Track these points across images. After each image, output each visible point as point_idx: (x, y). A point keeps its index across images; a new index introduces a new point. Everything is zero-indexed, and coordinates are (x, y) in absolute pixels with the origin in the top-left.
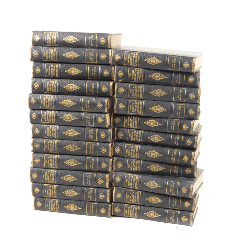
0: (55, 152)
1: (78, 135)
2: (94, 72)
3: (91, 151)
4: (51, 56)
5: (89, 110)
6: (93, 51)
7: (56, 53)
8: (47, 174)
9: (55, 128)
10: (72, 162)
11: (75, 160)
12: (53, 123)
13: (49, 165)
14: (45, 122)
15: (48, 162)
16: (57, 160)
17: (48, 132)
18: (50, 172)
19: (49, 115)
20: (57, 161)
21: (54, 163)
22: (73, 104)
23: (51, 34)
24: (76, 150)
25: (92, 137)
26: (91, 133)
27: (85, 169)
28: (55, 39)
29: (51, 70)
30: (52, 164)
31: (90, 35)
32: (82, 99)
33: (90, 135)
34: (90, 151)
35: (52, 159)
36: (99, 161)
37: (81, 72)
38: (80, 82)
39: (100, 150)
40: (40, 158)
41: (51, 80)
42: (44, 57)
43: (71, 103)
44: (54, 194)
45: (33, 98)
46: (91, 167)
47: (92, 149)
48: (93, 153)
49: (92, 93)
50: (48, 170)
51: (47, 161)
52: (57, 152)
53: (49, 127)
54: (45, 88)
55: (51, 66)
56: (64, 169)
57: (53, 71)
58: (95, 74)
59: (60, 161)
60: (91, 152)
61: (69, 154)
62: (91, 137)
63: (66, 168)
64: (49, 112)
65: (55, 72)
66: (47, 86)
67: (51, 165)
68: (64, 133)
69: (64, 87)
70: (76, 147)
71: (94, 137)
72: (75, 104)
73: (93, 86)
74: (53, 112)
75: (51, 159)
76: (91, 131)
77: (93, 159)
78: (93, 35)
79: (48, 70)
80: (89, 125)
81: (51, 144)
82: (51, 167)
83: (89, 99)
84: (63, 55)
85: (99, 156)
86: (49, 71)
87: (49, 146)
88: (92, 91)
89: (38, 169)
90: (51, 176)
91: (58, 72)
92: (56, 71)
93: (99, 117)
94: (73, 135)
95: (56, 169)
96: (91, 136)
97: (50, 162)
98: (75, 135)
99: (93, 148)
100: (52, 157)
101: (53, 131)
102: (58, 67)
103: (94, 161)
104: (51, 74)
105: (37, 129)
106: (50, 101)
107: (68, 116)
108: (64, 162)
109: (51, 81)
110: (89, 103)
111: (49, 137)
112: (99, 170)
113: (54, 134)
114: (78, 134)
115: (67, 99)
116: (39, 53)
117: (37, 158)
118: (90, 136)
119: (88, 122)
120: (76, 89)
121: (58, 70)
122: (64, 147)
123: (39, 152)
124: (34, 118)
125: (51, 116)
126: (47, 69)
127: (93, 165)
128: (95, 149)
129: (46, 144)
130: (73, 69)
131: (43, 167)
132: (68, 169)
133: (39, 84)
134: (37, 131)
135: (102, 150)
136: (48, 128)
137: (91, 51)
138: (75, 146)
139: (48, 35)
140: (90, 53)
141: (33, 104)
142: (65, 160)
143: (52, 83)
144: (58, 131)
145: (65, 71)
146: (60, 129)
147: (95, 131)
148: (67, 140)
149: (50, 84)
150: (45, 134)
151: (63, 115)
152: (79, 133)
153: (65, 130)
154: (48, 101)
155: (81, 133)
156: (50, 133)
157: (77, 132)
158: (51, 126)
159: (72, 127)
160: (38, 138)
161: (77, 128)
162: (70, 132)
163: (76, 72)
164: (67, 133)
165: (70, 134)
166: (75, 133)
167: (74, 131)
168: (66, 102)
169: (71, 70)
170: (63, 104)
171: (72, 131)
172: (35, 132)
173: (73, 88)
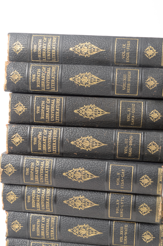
1: (98, 235)
2: (131, 112)
4: (45, 81)
5: (123, 189)
6: (130, 72)
7: (56, 75)
9: (53, 221)
12: (48, 211)
17: (38, 229)
19: (40, 197)
22: (90, 176)
23: (45, 39)
28: (54, 48)
29: (45, 108)
31: (123, 40)
32: (110, 166)
33: (121, 236)
37: (106, 113)
38: (105, 132)
41: (45, 129)
42: (32, 82)
43: (86, 176)
45: (10, 164)
49: (128, 154)
53: (40, 218)
54: (34, 144)
55: (46, 101)
57: (50, 111)
58: (133, 117)
64: (41, 191)
65: (55, 113)
66: (38, 140)
68: (69, 230)
69: (72, 143)
72: (95, 177)
73: (131, 142)
74: (48, 190)
76: (124, 229)
78: (129, 40)
79: (41, 109)
80: (122, 217)
83: (124, 167)
84: (71, 79)
86: (43, 111)
88: (128, 151)
91: (60, 112)
92: (55, 111)
93: (143, 203)
94: (87, 234)
98: (92, 235)
101: (48, 226)
102: (61, 104)
104: (47, 117)
105: (16, 221)
106: (44, 171)
107: (79, 199)
109: (45, 131)
110: (124, 176)
111: (41, 236)
114: (99, 233)
115: (78, 167)
116: (23, 74)
118: (121, 238)
119: (119, 212)
120: (96, 147)
121: (60, 110)
124: (12, 200)
125: (45, 198)
126: (38, 107)
130: (90, 108)
133: (21, 136)
134: (17, 227)
136: (38, 221)
137: (126, 73)
139: (40, 41)
140: (125, 76)
141: (9, 175)
143: (49, 135)
144: (57, 226)
145: (74, 110)
146: (61, 223)
147: (132, 229)
148: (76, 244)
149: (44, 135)
150: (32, 231)
151: (69, 198)
152: (99, 231)
153: (72, 225)
154: (39, 170)
155: (103, 233)
156: (42, 230)
157: (96, 229)
158: (43, 217)
159: (86, 220)
160: (18, 238)
161: (95, 222)
162: (82, 229)
163: (95, 113)
164: (76, 231)
165: (83, 233)
166: (91, 232)
167: (90, 228)
168: (77, 172)
169: (85, 109)
170: (70, 177)
171: (85, 227)
172: (13, 227)
173: (91, 144)
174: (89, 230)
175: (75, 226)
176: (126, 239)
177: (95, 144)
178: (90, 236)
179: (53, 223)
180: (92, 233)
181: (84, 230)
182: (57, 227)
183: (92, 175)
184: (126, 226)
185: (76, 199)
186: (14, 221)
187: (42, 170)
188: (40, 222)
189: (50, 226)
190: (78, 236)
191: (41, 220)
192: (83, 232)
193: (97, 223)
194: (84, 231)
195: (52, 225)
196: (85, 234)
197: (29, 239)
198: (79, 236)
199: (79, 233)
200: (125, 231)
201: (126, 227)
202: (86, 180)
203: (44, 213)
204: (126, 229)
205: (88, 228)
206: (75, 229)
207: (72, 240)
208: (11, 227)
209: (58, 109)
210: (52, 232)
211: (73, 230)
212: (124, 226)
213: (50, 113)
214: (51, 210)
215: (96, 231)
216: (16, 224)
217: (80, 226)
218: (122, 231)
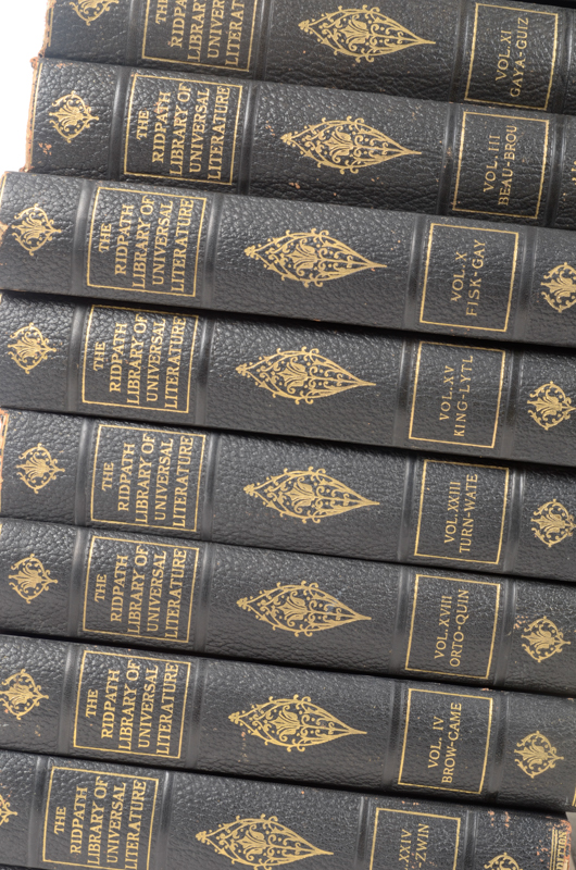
0: (160, 633)
1: (363, 511)
2: (513, 46)
3: (449, 644)
5: (472, 321)
8: (90, 799)
9: (185, 451)
10: (294, 716)
11: (321, 704)
12: (172, 408)
13: (107, 734)
14: (115, 397)
15: (109, 708)
16: (179, 695)
17: (125, 481)
18: (110, 790)
19: (146, 350)
20: (178, 707)
21: (155, 720)
22: (350, 263)
24: (333, 624)
25: (466, 533)
26: (462, 506)
27: (386, 778)
29: (190, 4)
30: (136, 730)
32: (426, 231)
33: (451, 516)
34: (441, 640)
35: (140, 685)
36: (503, 722)
37: (420, 41)
38: (416, 108)
39: (512, 639)
40: (45, 679)
41: (184, 84)
43: (336, 261)
45: (36, 208)
46: (441, 761)
47: (453, 627)
48: (456, 655)
49: (495, 195)
50: (100, 772)
51: (102, 700)
52: (182, 637)
53: (136, 439)
54: (139, 135)
56: (225, 769)
57: (208, 17)
58: (520, 63)
59: (200, 710)
60: (447, 652)
61: (267, 653)
62: (460, 536)
63: (244, 760)
64: (150, 329)
65: (225, 28)
66: (154, 119)
67: (124, 735)
68: (250, 490)
69: (287, 138)
70: (336, 603)
71: (485, 538)
72: (370, 265)
73: (510, 147)
74: (179, 326)
75: (132, 685)
76: (463, 490)
77: (458, 702)
79: (172, 5)
80: (459, 441)
81: (140, 570)
82: (125, 750)
83: (479, 240)
85: (497, 687)
86: (180, 15)
87: (127, 589)
88: (497, 184)
89: (22, 759)
90: (116, 815)
91: (247, 24)
92: (228, 19)
93: (545, 380)
94: (319, 508)
95: (161, 767)
96: (460, 526)
97: (119, 706)
98: (339, 510)
99: (463, 617)
100: (143, 675)
101: (165, 470)
103: (466, 719)
104: (193, 39)
105: (40, 447)
106: (172, 236)
107: (300, 359)
108: (235, 718)
109: (187, 91)
110: (480, 264)
111: (131, 514)
112: (493, 789)
113: (171, 494)
114: (365, 503)
115: (307, 229)
117: (23, 673)
118: (451, 524)
119: (452, 413)
120: (379, 160)
121: (247, 15)
122: (243, 603)
123: (41, 630)
124: (30, 360)
125: (165, 354)
127: (451, 752)
128: (478, 629)
129: (105, 567)
130: (362, 18)
131: (62, 750)
132: (257, 771)
133: (89, 104)
134: (41, 469)
135: (532, 638)
136: (129, 450)
138: (327, 597)
141: (31, 251)
142: (241, 703)
143: (197, 103)
144: (203, 471)
145: (300, 21)
146: (218, 459)
147: (492, 491)
148: (269, 552)
149: (180, 105)
150: (101, 490)
151: (259, 354)
152: (367, 497)
153: (262, 468)
154: (153, 233)
155: (381, 502)
156: (141, 488)
157: (353, 488)
158: (148, 437)
159: (317, 454)
160: (41, 521)
161: (351, 461)
162: (301, 485)
163: (378, 39)
164: (277, 493)
165: (300, 504)
166: (333, 500)
167: (331, 484)
168: (303, 247)
169: (342, 21)
170: (271, 262)
171: (312, 479)
172: (23, 471)
173: (359, 147)
174: (328, 491)
175: (273, 474)
176: (468, 529)
177: (372, 149)
178: (330, 513)
179: (186, 461)
180: (337, 503)
181: (309, 488)
182: (203, 477)
183: (360, 257)
184: (473, 478)
185: (287, 360)
186: (31, 447)
187: (165, 232)
188: (136, 455)
189: (176, 471)
190: (282, 512)
191: (140, 448)
192: (302, 497)
193: (358, 467)
194: (306, 493)
195: (183, 466)
196: (309, 508)
197: (86, 526)
198: (288, 513)
199: (289, 499)
200: (468, 498)
201: (470, 483)
202: (332, 276)
203: (151, 419)
204: (471, 490)
205: (323, 482)
206: (271, 484)
207: (258, 532)
208: (16, 470)
209: (239, 14)
210: (179, 496)
211: (262, 489)
212: (465, 479)
213: (207, 26)
214: (182, 406)
215: (354, 493)
216: (39, 457)
217: (292, 475)
218: (454, 496)
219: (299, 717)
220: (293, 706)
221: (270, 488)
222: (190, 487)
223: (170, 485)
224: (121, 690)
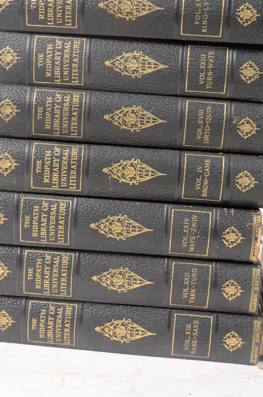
0: (69, 134)
1: (161, 70)
3: (203, 132)
8: (41, 211)
9: (76, 47)
10: (133, 169)
11: (145, 162)
12: (69, 26)
13: (46, 181)
14: (42, 22)
15: (47, 169)
16: (79, 161)
17: (49, 62)
18: (49, 207)
20: (79, 167)
21: (68, 173)
24: (149, 125)
25: (209, 79)
26: (207, 66)
27: (176, 197)
30: (60, 178)
33: (202, 71)
34: (199, 130)
35: (61, 157)
36: (229, 167)
39: (232, 129)
40: (17, 157)
44: (59, 285)
46: (201, 186)
47: (205, 124)
48: (206, 137)
50: (44, 199)
51: (43, 165)
52: (79, 135)
53: (53, 42)
56: (102, 195)
59: (89, 170)
60: (202, 136)
61: (119, 141)
62: (206, 79)
63: (111, 190)
67: (55, 181)
68: (107, 63)
70: (150, 115)
71: (218, 81)
75: (57, 157)
76: (207, 59)
77: (208, 160)
80: (205, 34)
81: (58, 104)
82: (55, 188)
85: (226, 152)
87: (52, 113)
89: (8, 194)
90: (53, 218)
94: (140, 70)
95: (72, 195)
96: (206, 76)
97: (51, 167)
98: (149, 71)
99: (209, 119)
100: (62, 152)
101: (67, 56)
103: (212, 167)
105: (8, 48)
108: (105, 170)
111: (52, 78)
112: (225, 199)
113: (70, 67)
114: (161, 66)
117: (6, 154)
118: (202, 75)
119: (201, 21)
122: (106, 117)
123: (13, 135)
124: (1, 6)
127: (206, 182)
128: (216, 126)
129: (42, 103)
131: (26, 190)
132: (117, 195)
134: (9, 58)
135: (242, 128)
136: (50, 47)
138: (145, 112)
142: (108, 164)
144: (85, 55)
146: (92, 50)
147: (221, 58)
148: (117, 93)
150: (38, 67)
152: (162, 64)
153: (113, 53)
155: (169, 66)
156: (56, 65)
157: (156, 60)
158: (59, 41)
159: (138, 45)
160: (10, 84)
161: (154, 47)
162: (131, 60)
164: (120, 64)
165: (131, 69)
166: (147, 66)
167: (145, 59)
171: (136, 57)
174: (144, 62)
175: (118, 55)
176: (210, 77)
178: (145, 72)
179: (77, 51)
180: (148, 67)
181: (135, 61)
182: (85, 58)
184: (211, 53)
186: (4, 48)
188: (53, 49)
189: (72, 56)
190: (123, 73)
191: (55, 46)
192: (132, 65)
193: (158, 50)
194: (134, 63)
195: (75, 54)
196: (136, 70)
197: (32, 85)
198: (126, 73)
199: (126, 67)
200: (209, 62)
201: (211, 55)
203: (59, 32)
204: (211, 58)
205: (142, 58)
206: (117, 60)
207: (112, 84)
210: (75, 68)
212: (208, 53)
214: (74, 25)
215: (156, 62)
216: (8, 53)
217: (127, 55)
218: (203, 62)
219: (135, 169)
220: (132, 164)
221: (117, 62)
222: (79, 63)
223: (70, 63)
224: (52, 160)
